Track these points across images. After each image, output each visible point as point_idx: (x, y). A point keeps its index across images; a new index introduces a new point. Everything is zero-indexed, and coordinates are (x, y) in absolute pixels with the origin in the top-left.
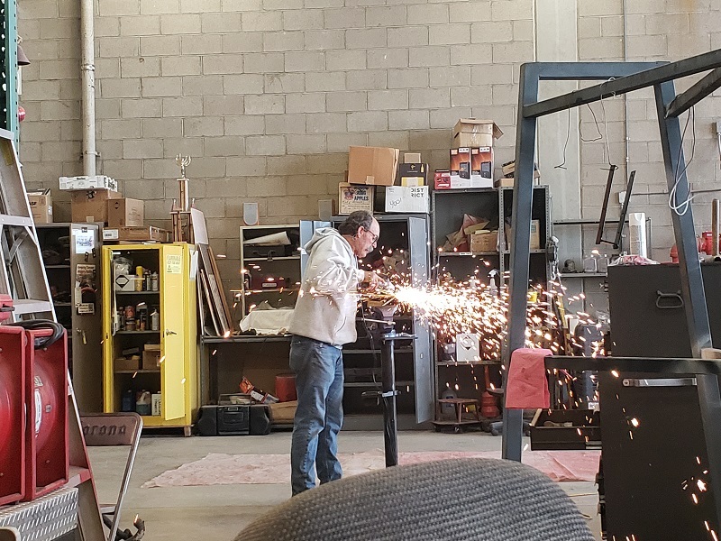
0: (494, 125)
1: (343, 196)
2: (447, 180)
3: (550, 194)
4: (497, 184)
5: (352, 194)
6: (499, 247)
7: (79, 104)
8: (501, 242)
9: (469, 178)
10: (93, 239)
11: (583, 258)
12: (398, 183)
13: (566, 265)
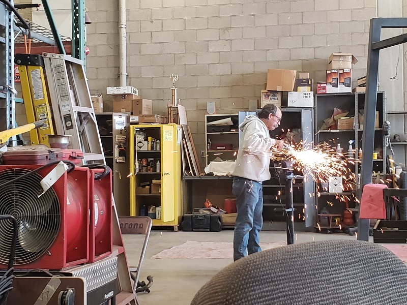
0: (352, 56)
1: (264, 97)
2: (324, 88)
3: (385, 96)
4: (354, 90)
5: (268, 96)
6: (355, 127)
7: (117, 47)
8: (356, 124)
9: (337, 87)
10: (125, 121)
11: (405, 133)
12: (296, 90)
13: (395, 137)
